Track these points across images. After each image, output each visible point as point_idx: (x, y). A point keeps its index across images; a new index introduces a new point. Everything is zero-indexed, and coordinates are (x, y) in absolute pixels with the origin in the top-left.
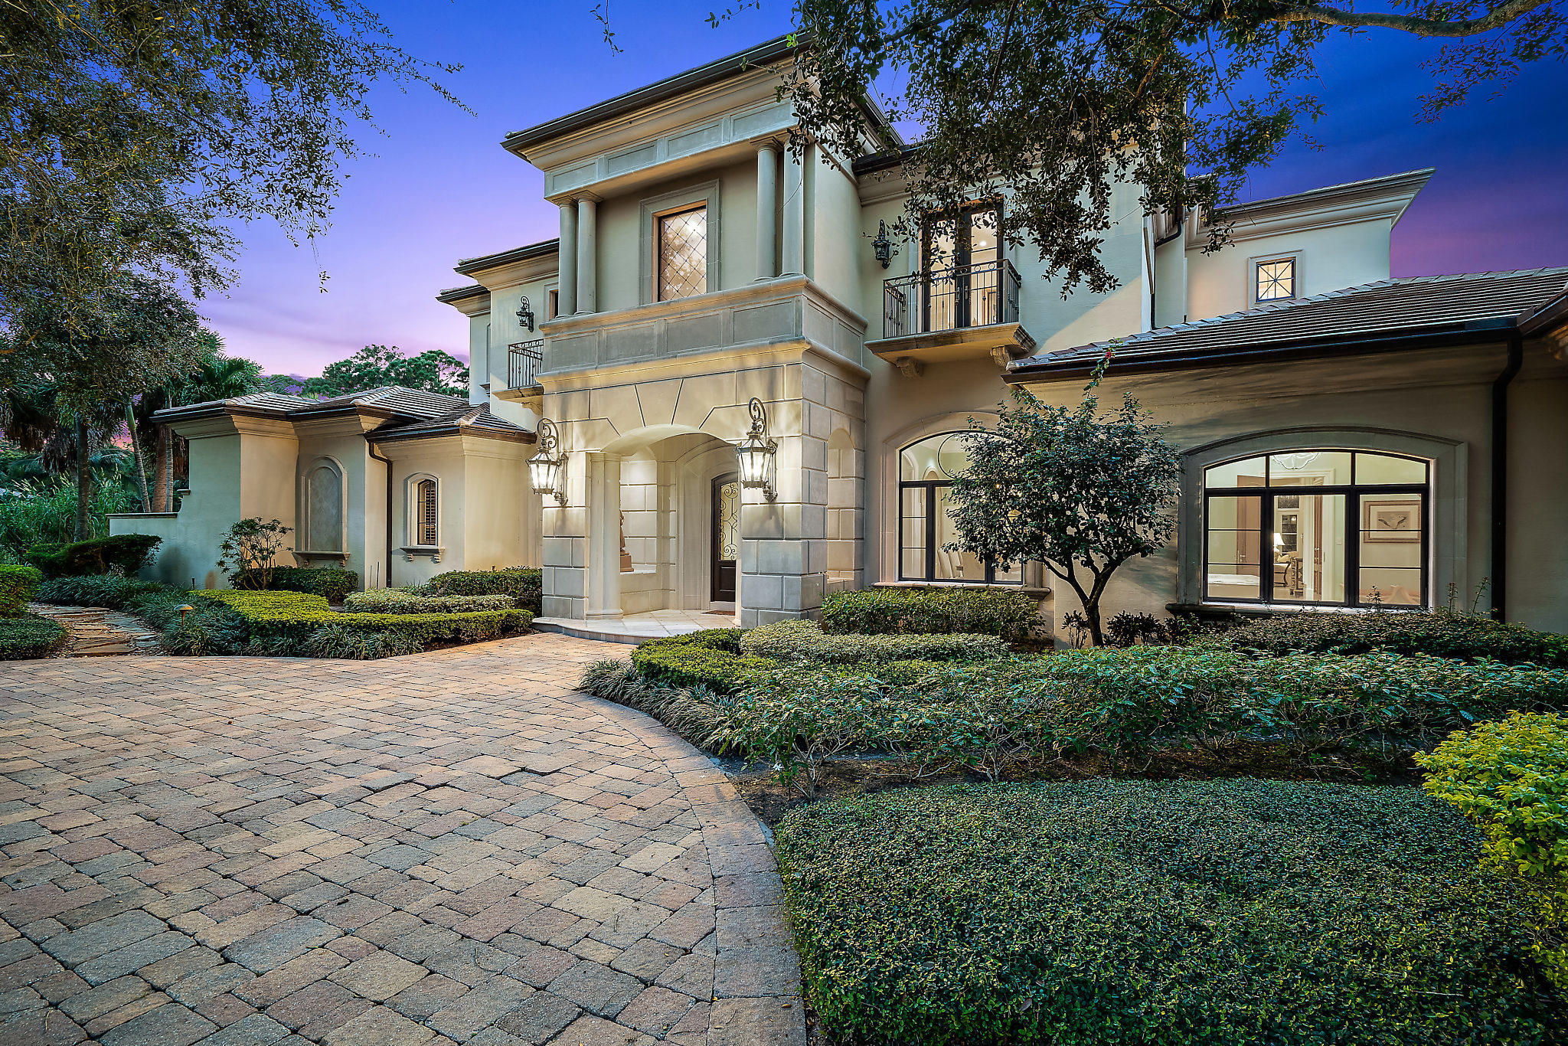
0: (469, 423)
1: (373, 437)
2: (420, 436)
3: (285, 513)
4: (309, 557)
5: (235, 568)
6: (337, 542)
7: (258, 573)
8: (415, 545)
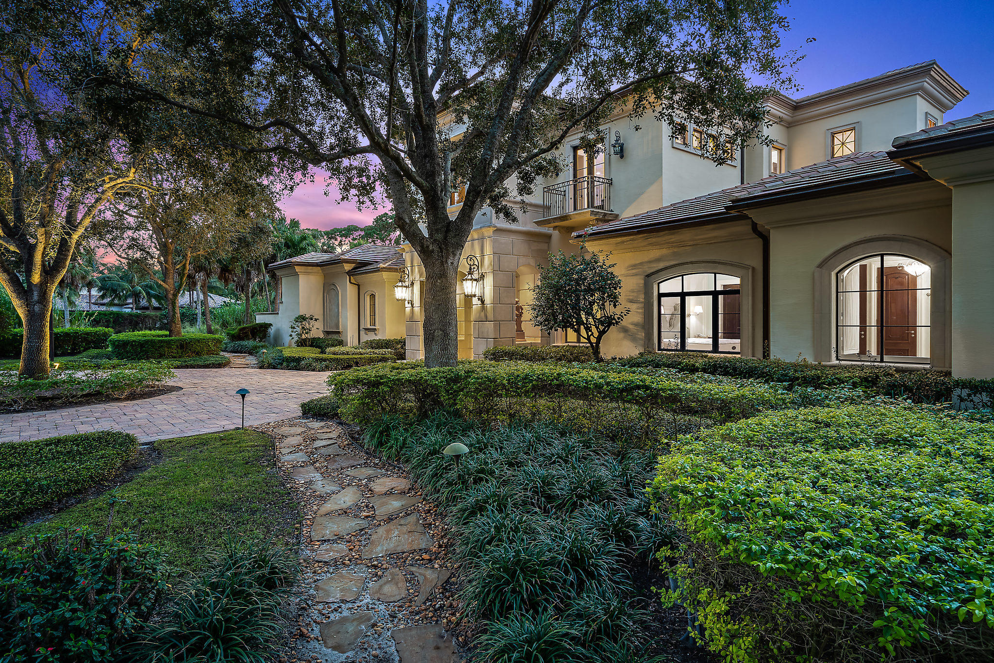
0: (384, 266)
1: (350, 273)
2: (366, 273)
3: (317, 312)
4: (328, 333)
5: (296, 338)
6: (337, 326)
7: (305, 340)
8: (369, 326)
